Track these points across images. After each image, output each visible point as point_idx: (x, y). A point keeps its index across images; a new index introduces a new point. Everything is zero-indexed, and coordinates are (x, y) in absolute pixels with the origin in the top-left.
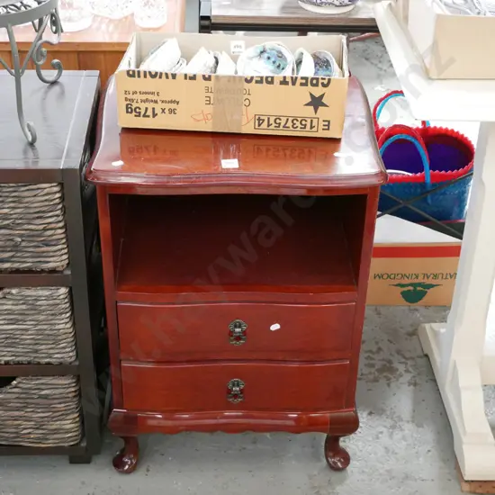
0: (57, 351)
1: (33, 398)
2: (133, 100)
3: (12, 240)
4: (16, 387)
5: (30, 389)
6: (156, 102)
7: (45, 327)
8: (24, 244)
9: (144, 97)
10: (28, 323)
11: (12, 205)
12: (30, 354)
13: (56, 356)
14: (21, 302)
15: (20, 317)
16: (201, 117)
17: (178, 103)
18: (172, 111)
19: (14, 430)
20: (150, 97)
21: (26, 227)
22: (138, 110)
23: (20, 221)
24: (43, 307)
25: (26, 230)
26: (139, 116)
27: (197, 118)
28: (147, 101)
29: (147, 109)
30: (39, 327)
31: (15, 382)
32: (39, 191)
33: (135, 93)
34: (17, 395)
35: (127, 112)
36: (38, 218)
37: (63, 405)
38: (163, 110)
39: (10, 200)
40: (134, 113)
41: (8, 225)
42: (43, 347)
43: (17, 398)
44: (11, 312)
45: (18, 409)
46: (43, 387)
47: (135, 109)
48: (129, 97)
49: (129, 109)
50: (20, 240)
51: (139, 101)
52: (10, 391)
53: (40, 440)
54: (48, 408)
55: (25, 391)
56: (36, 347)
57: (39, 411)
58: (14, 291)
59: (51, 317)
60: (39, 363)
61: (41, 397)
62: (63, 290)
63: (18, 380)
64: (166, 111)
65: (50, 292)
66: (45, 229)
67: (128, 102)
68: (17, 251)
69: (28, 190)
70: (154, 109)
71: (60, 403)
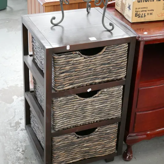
0: (116, 112)
1: (103, 135)
2: (138, 11)
3: (109, 69)
4: (97, 132)
5: (102, 131)
6: (146, 11)
7: (114, 103)
8: (113, 69)
9: (142, 10)
10: (108, 103)
11: (112, 54)
12: (106, 116)
13: (116, 115)
14: (107, 94)
15: (106, 101)
16: (161, 15)
17: (153, 10)
18: (151, 14)
19: (94, 151)
20: (144, 9)
21: (115, 62)
22: (139, 15)
23: (113, 60)
24: (115, 95)
25: (115, 63)
26: (139, 17)
27: (159, 15)
28: (143, 11)
29: (142, 14)
30: (112, 104)
31: (97, 130)
32: (122, 47)
33: (139, 8)
34: (97, 135)
35: (136, 16)
36: (120, 58)
37: (113, 136)
38: (148, 14)
39: (111, 52)
40: (138, 16)
41: (109, 62)
42: (112, 112)
43: (98, 136)
44: (103, 99)
45: (97, 141)
46: (108, 129)
47: (139, 14)
48: (137, 10)
49: (136, 15)
50: (112, 68)
51: (140, 11)
52: (95, 134)
53: (103, 153)
54: (108, 138)
55: (100, 133)
56: (109, 112)
57: (105, 140)
58: (105, 90)
59: (117, 99)
60: (108, 119)
61: (106, 134)
62: (122, 87)
63: (98, 128)
64: (149, 14)
65: (118, 88)
66: (122, 62)
67: (136, 12)
68: (110, 73)
69: (118, 47)
70: (145, 14)
71: (112, 135)
